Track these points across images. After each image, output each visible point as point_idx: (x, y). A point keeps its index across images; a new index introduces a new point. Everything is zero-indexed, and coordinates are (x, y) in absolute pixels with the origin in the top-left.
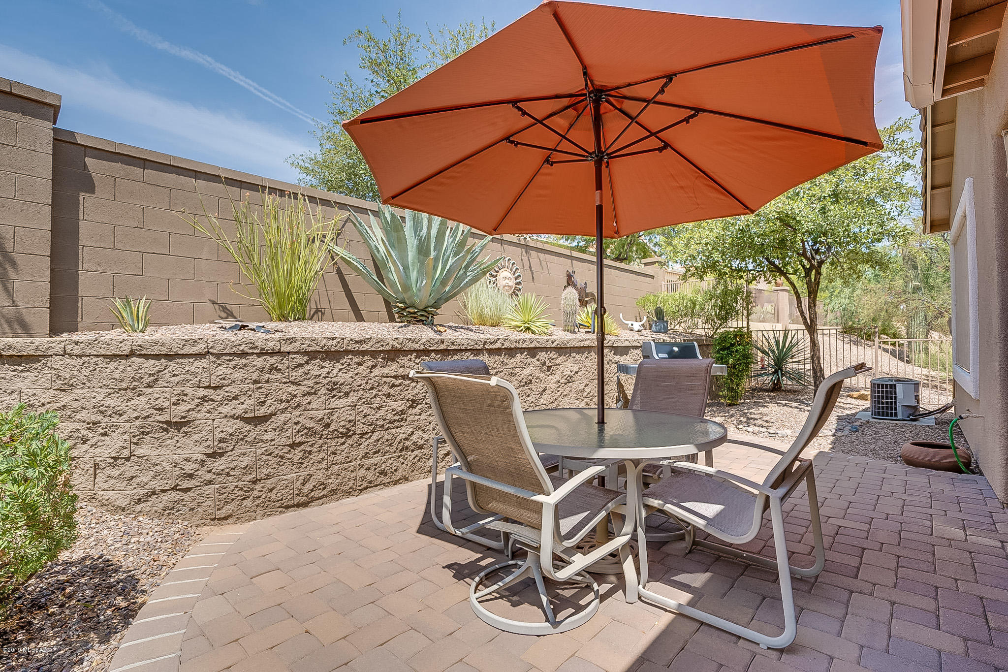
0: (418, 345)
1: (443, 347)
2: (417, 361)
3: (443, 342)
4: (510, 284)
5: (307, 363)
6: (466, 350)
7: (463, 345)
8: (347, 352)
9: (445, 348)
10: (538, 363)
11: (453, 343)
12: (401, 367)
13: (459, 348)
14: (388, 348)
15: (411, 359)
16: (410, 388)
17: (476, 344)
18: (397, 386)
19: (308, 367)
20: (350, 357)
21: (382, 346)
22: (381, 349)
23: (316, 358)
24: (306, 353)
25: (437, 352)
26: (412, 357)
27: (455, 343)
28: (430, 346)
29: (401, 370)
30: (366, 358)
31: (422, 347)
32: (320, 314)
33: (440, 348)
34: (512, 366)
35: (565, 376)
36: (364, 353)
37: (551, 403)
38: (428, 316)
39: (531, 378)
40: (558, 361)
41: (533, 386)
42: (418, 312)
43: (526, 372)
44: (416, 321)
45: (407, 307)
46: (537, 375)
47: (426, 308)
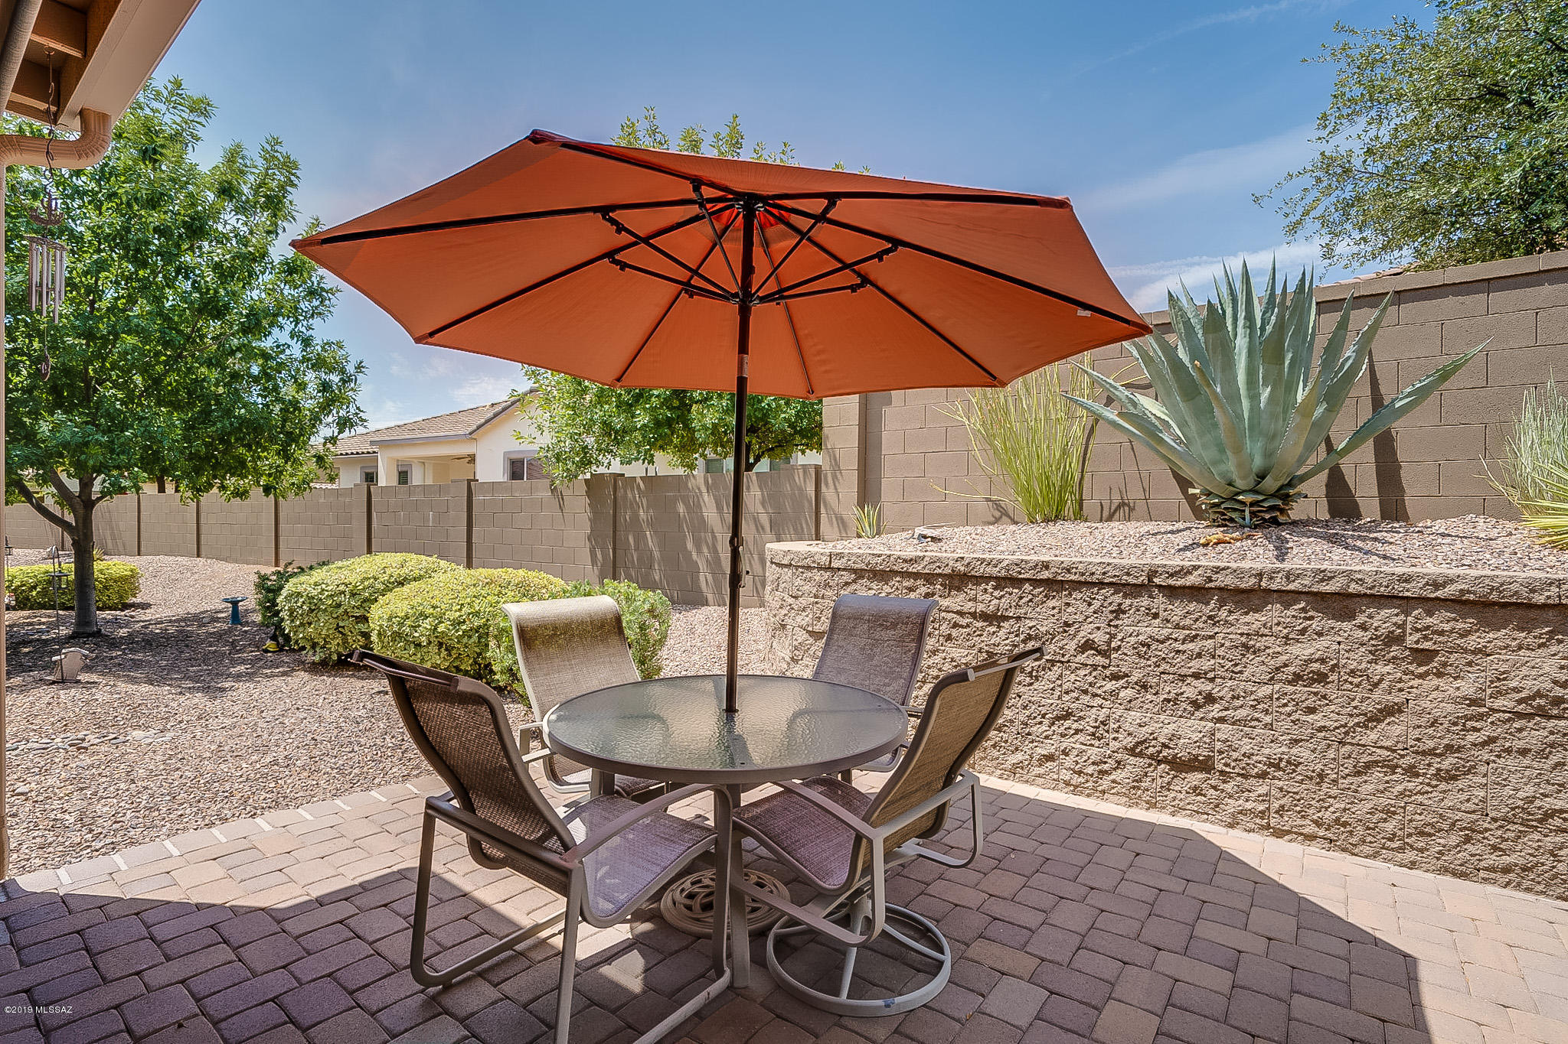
0: (997, 569)
1: (1045, 575)
2: (996, 593)
3: (1047, 568)
5: (854, 581)
6: (1101, 584)
7: (1093, 574)
8: (896, 573)
9: (1051, 576)
10: (1360, 633)
11: (1069, 571)
12: (970, 600)
13: (1082, 579)
14: (948, 571)
15: (986, 590)
16: (985, 634)
17: (1128, 574)
18: (962, 627)
19: (854, 587)
20: (898, 579)
21: (940, 568)
22: (938, 571)
23: (863, 578)
24: (855, 571)
25: (1036, 582)
26: (988, 587)
27: (1074, 570)
28: (1020, 573)
29: (970, 604)
30: (919, 582)
31: (1003, 573)
32: (1127, 508)
33: (1040, 576)
34: (1245, 629)
35: (1516, 690)
36: (916, 576)
37: (1417, 753)
38: (1244, 511)
39: (1324, 669)
40: (1473, 641)
41: (1330, 690)
42: (1223, 503)
43: (1303, 650)
44: (1224, 520)
45: (1209, 494)
46: (1353, 665)
47: (1238, 494)
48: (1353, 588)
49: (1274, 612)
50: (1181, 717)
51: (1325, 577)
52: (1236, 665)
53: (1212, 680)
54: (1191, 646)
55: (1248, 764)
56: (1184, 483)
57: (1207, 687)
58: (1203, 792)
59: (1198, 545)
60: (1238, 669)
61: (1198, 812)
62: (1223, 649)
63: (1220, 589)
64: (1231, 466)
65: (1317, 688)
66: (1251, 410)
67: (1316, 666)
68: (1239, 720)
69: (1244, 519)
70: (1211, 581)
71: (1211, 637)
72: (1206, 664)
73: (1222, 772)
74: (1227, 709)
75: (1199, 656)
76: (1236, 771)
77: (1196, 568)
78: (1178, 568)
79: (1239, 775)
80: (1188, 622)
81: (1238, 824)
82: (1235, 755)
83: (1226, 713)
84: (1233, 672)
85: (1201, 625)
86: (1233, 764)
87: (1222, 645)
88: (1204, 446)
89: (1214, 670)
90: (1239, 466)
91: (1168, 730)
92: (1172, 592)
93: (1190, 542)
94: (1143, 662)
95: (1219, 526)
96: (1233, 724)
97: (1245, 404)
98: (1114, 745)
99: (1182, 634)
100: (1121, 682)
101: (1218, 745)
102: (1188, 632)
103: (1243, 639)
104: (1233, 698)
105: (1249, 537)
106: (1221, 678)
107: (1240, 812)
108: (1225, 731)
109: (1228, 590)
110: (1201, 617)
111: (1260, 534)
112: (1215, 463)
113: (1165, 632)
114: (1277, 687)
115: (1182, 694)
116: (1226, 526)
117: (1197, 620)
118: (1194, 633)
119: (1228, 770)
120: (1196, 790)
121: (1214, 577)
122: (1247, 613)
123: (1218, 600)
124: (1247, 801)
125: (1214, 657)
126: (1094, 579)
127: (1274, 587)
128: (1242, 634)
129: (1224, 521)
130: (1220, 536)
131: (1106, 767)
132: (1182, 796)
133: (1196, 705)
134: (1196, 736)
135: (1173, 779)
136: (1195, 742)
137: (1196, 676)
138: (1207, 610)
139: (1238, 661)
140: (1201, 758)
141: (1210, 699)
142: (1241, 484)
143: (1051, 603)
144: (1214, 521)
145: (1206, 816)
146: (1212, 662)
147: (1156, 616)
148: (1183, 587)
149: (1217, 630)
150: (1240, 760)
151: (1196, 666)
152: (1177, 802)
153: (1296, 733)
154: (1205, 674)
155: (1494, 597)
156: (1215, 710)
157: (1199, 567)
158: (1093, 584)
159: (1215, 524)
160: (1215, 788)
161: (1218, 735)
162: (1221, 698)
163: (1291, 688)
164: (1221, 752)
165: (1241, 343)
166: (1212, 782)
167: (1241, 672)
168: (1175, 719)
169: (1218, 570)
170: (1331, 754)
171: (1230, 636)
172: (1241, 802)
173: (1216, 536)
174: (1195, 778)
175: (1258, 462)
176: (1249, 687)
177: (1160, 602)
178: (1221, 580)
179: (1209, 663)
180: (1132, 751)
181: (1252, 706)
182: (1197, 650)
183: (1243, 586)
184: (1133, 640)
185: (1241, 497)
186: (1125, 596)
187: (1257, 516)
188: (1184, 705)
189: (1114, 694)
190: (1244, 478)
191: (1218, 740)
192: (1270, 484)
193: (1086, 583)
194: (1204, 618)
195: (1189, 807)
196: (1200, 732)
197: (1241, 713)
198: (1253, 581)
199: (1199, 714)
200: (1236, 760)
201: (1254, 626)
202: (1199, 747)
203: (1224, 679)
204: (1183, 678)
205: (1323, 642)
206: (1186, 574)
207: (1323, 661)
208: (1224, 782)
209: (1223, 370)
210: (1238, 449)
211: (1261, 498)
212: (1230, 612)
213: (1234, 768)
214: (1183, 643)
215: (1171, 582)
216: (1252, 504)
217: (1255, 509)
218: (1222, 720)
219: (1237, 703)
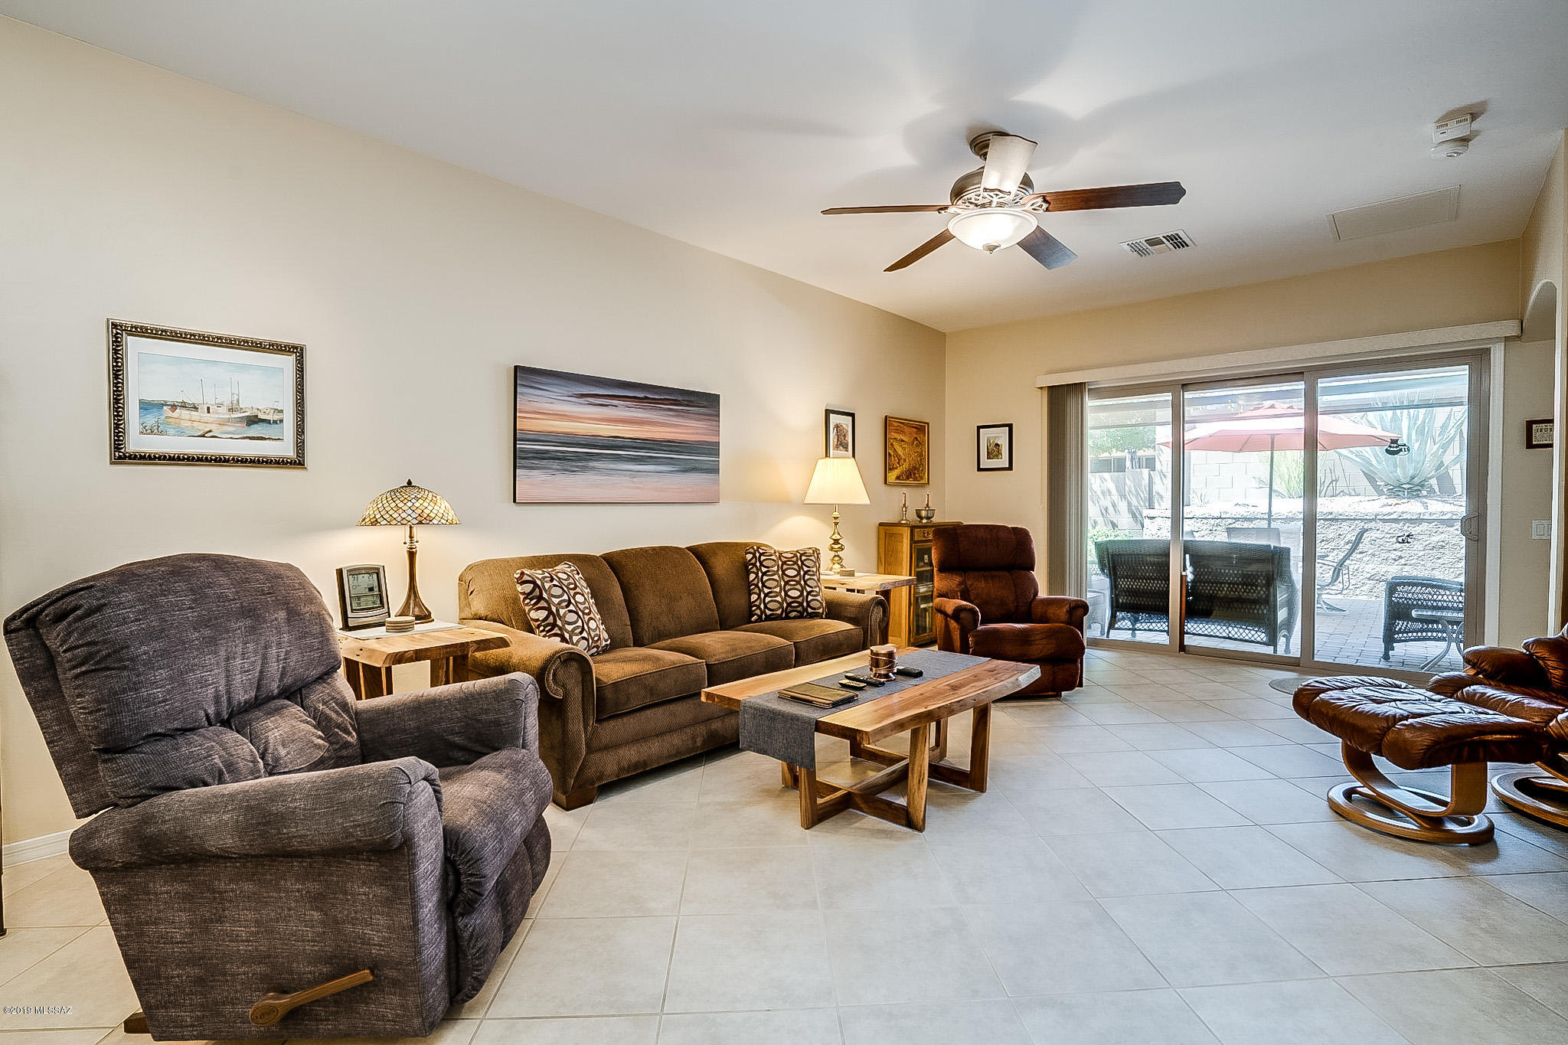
1: (1330, 517)
6: (1355, 519)
7: (1352, 515)
14: (1284, 517)
17: (1367, 515)
24: (1235, 519)
38: (1405, 492)
39: (1444, 544)
41: (1447, 552)
42: (1394, 488)
43: (1435, 539)
45: (1386, 484)
46: (1454, 542)
47: (1402, 484)
48: (1454, 517)
49: (1425, 526)
51: (1443, 513)
56: (1371, 480)
57: (1399, 554)
63: (1404, 519)
64: (1400, 473)
65: (1441, 550)
67: (1440, 544)
69: (1405, 494)
70: (1401, 516)
71: (1400, 536)
77: (1392, 512)
78: (1384, 513)
80: (1391, 531)
83: (1408, 561)
85: (1397, 532)
89: (1402, 547)
90: (1404, 473)
91: (1384, 570)
92: (1385, 521)
93: (1385, 503)
94: (1373, 547)
95: (1394, 498)
98: (1361, 577)
99: (1389, 536)
100: (1364, 554)
103: (1414, 536)
105: (1408, 501)
108: (1407, 568)
109: (1407, 519)
111: (1413, 499)
113: (1383, 535)
114: (1426, 552)
115: (1389, 556)
116: (1397, 497)
117: (1395, 530)
118: (1394, 535)
122: (1414, 527)
123: (1403, 523)
126: (1352, 517)
127: (1425, 517)
129: (1396, 495)
130: (1397, 500)
131: (1357, 586)
137: (1395, 550)
141: (1400, 557)
142: (1403, 480)
143: (1332, 527)
147: (1378, 530)
148: (1389, 519)
153: (1434, 566)
156: (1403, 561)
158: (1352, 520)
159: (1389, 497)
163: (1431, 552)
169: (1403, 513)
170: (1446, 572)
175: (1411, 472)
176: (1416, 552)
177: (1380, 525)
178: (1405, 516)
180: (1369, 579)
183: (1413, 517)
184: (1369, 539)
185: (1403, 486)
186: (1365, 523)
187: (1411, 493)
189: (1361, 559)
190: (1405, 478)
192: (1416, 480)
193: (1349, 519)
197: (1413, 562)
198: (1418, 516)
199: (1397, 563)
205: (1443, 535)
207: (1443, 541)
211: (1412, 486)
215: (1385, 517)
217: (1409, 490)
218: (1405, 565)
219: (1411, 558)
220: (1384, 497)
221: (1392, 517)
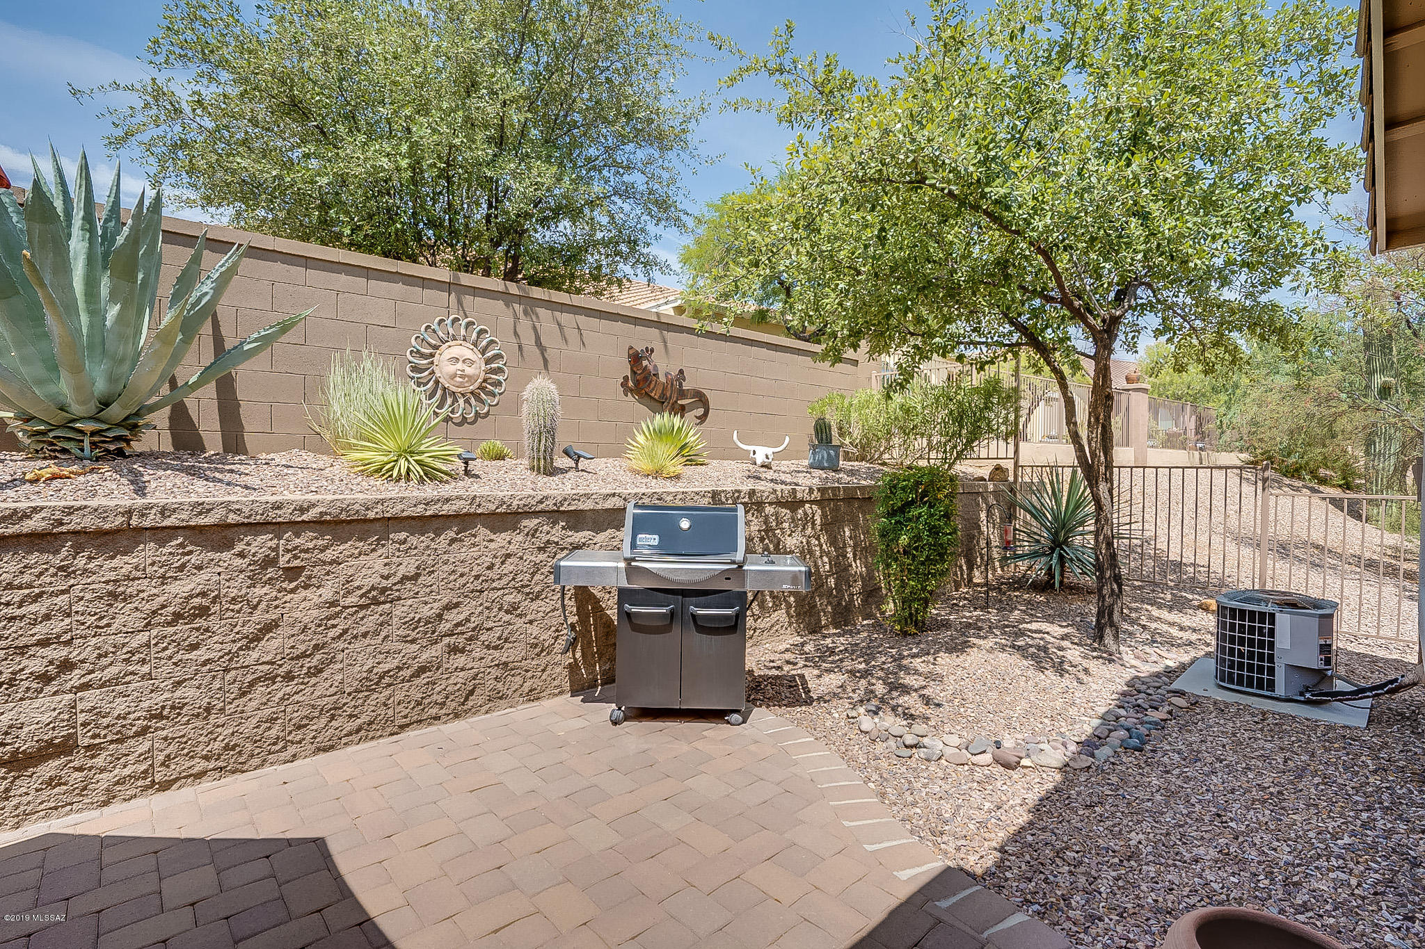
4: (469, 371)
10: (238, 562)
34: (112, 576)
37: (292, 659)
38: (82, 441)
39: (205, 602)
40: (329, 555)
41: (213, 622)
42: (50, 430)
43: (181, 588)
44: (54, 451)
45: (28, 419)
46: (233, 594)
47: (74, 421)
48: (233, 518)
49: (147, 552)
50: (21, 699)
51: (202, 508)
52: (101, 618)
53: (68, 643)
54: (33, 608)
55: (123, 726)
57: (62, 652)
58: (63, 781)
59: (24, 481)
60: (105, 622)
61: (56, 808)
62: (82, 603)
63: (75, 533)
64: (64, 387)
65: (199, 622)
66: (91, 326)
67: (196, 601)
68: (109, 681)
69: (82, 450)
70: (62, 524)
71: (63, 592)
72: (57, 626)
73: (88, 748)
74: (92, 672)
75: (47, 617)
76: (109, 738)
77: (36, 510)
78: (8, 512)
79: (112, 742)
80: (26, 578)
81: (114, 797)
82: (105, 721)
83: (93, 675)
84: (97, 627)
85: (48, 580)
86: (103, 733)
87: (82, 599)
88: (24, 360)
89: (71, 630)
90: (78, 389)
93: (9, 478)
95: (45, 458)
96: (101, 686)
97: (84, 318)
99: (17, 595)
101: (81, 718)
102: (27, 591)
103: (110, 587)
104: (99, 657)
105: (92, 471)
106: (81, 637)
107: (117, 783)
108: (91, 698)
109: (86, 533)
110: (47, 570)
111: (107, 468)
112: (40, 382)
114: (154, 632)
115: (23, 670)
116: (56, 458)
117: (41, 574)
118: (37, 591)
119: (97, 741)
120: (51, 782)
121: (66, 519)
122: (113, 558)
123: (71, 546)
124: (125, 767)
125: (69, 615)
127: (147, 523)
128: (107, 582)
129: (58, 453)
130: (55, 469)
132: (30, 798)
133: (45, 679)
134: (46, 718)
135: (12, 782)
136: (48, 724)
137: (44, 643)
138: (57, 561)
139: (103, 614)
140: (57, 741)
141: (66, 666)
142: (77, 409)
144: (37, 451)
145: (69, 808)
146: (67, 621)
148: (18, 536)
149: (72, 582)
150: (113, 725)
151: (41, 630)
152: (22, 808)
153: (179, 674)
154: (58, 637)
155: (343, 516)
156: (75, 678)
157: (42, 508)
159: (36, 454)
160: (80, 769)
161: (80, 706)
162: (83, 661)
163: (171, 630)
164: (84, 725)
165: (78, 245)
166: (76, 764)
167: (108, 625)
168: (12, 705)
169: (70, 511)
170: (217, 684)
171: (91, 587)
172: (116, 772)
173: (49, 470)
174: (49, 768)
175: (101, 386)
176: (120, 639)
178: (76, 522)
179: (62, 624)
181: (124, 660)
182: (44, 611)
183: (107, 526)
185: (78, 425)
187: (97, 447)
188: (26, 684)
190: (83, 403)
191: (82, 711)
192: (116, 411)
194: (52, 570)
195: (42, 807)
196: (55, 709)
197: (112, 672)
198: (120, 520)
199: (49, 689)
200: (108, 726)
201: (123, 570)
202: (53, 728)
203: (86, 638)
204: (22, 650)
205: (204, 576)
206: (21, 519)
207: (203, 594)
208: (93, 757)
209: (55, 272)
210: (77, 369)
211: (104, 427)
212: (90, 558)
213: (105, 736)
214: (19, 607)
216: (93, 434)
217: (96, 439)
218: (86, 686)
219: (104, 661)
220: (18, 456)
221: (29, 525)
